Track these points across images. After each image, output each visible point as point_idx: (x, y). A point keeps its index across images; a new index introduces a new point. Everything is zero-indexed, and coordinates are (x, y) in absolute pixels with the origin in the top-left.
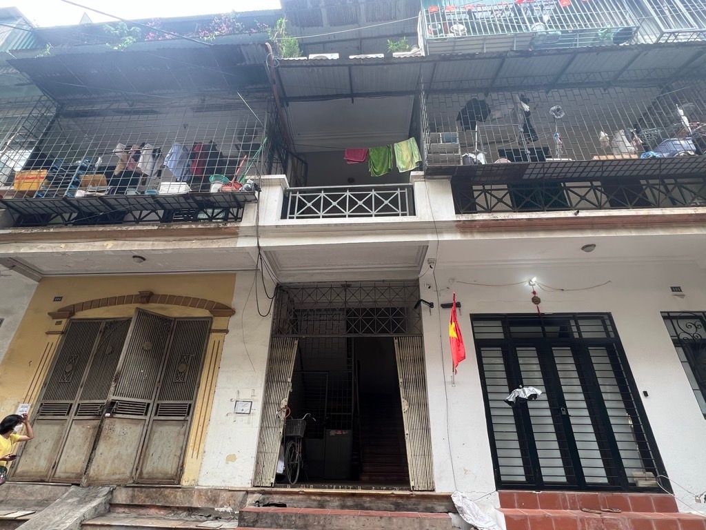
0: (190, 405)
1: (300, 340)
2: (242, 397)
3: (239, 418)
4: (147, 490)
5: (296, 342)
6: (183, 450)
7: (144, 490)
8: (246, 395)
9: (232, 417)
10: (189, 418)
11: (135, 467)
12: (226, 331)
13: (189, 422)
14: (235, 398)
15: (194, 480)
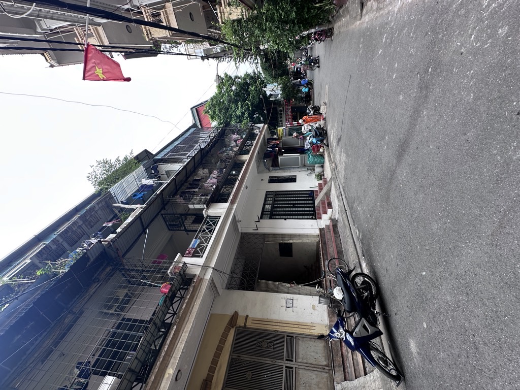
0: (287, 336)
1: (259, 279)
2: (285, 304)
3: (294, 305)
4: (334, 356)
5: (259, 280)
6: (312, 337)
7: (334, 359)
8: (284, 302)
9: (294, 309)
10: (295, 336)
11: (323, 370)
12: (247, 316)
13: (297, 335)
14: (285, 308)
15: (326, 327)
